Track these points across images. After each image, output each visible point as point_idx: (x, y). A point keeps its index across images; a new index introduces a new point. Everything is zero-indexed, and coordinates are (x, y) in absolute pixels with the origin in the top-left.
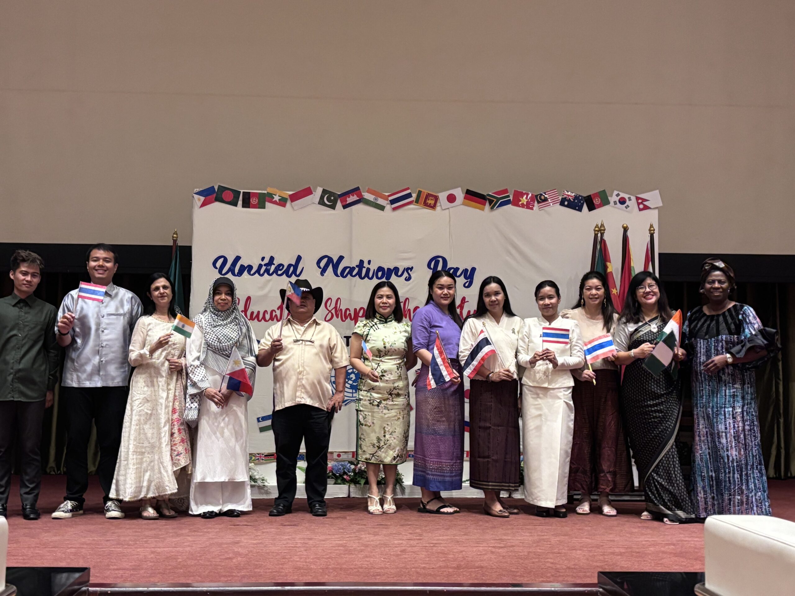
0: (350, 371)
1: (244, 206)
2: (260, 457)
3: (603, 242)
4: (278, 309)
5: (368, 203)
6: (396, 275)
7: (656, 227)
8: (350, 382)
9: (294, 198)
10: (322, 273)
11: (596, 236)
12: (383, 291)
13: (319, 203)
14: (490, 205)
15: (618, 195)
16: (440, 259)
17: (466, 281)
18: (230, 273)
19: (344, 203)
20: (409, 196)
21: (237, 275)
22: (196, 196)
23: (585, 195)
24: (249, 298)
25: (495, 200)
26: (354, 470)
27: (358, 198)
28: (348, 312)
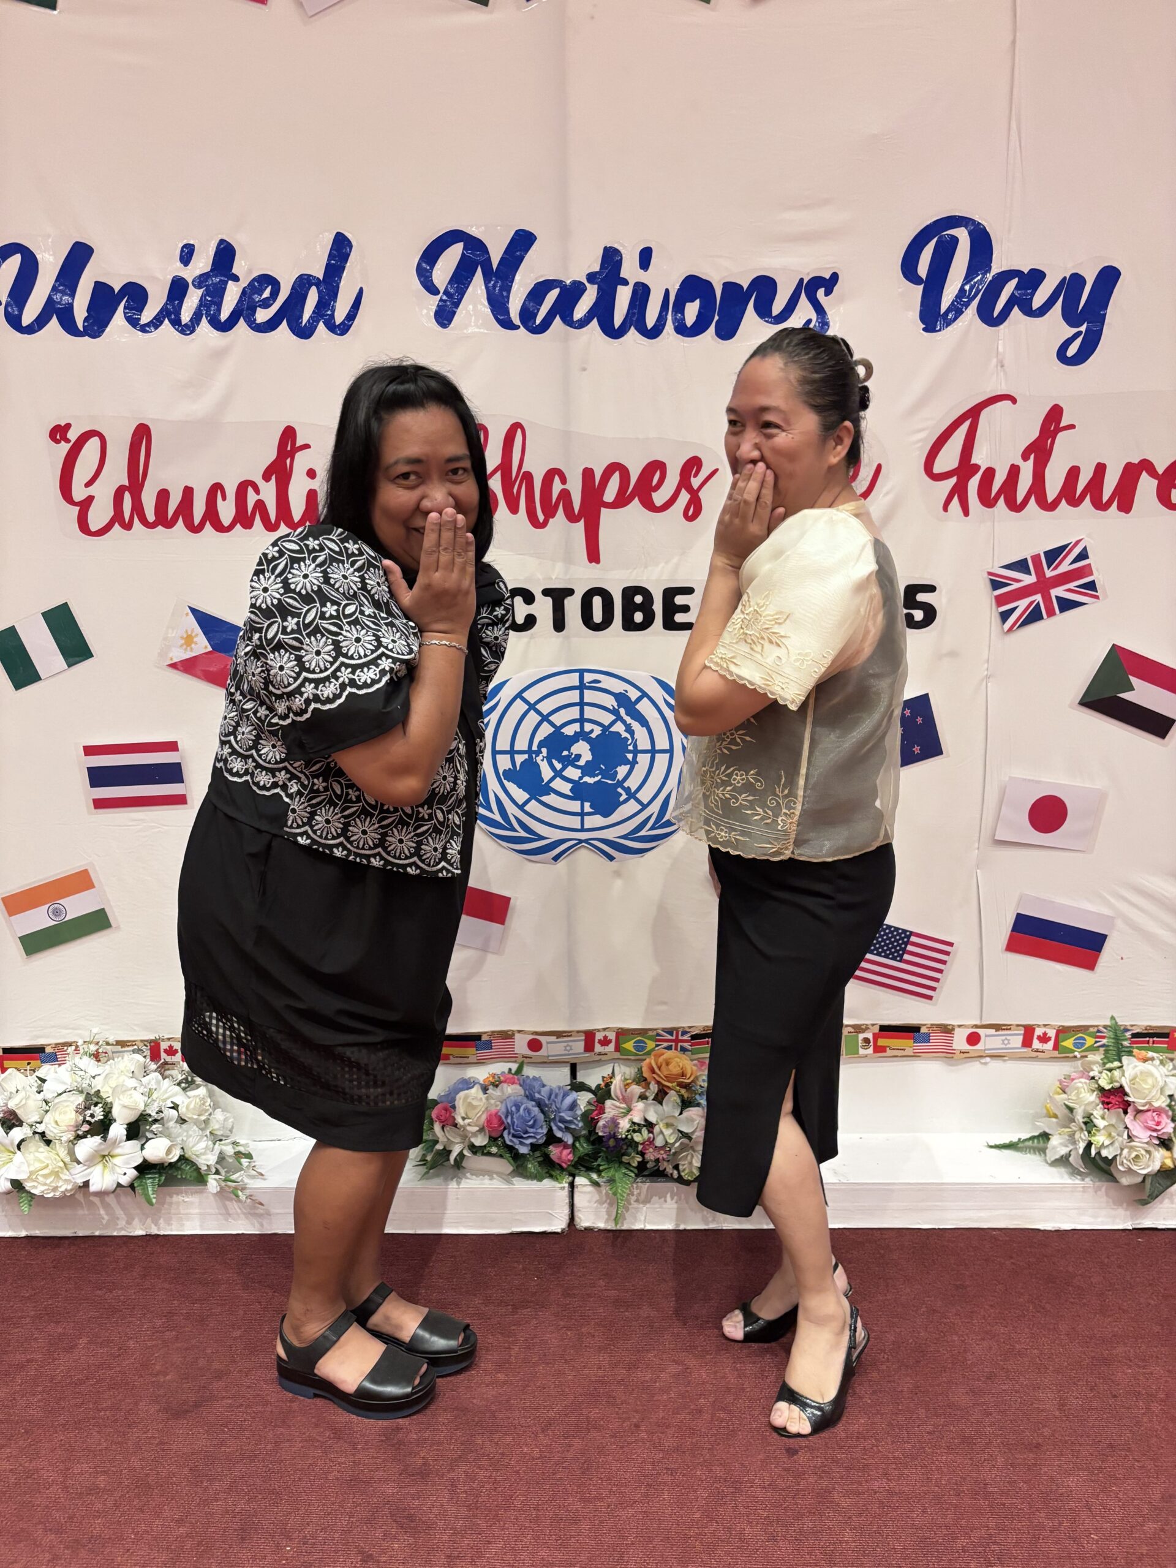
4: (266, 477)
6: (763, 311)
10: (444, 316)
16: (962, 235)
17: (1075, 330)
21: (86, 334)
24: (142, 434)
28: (557, 487)
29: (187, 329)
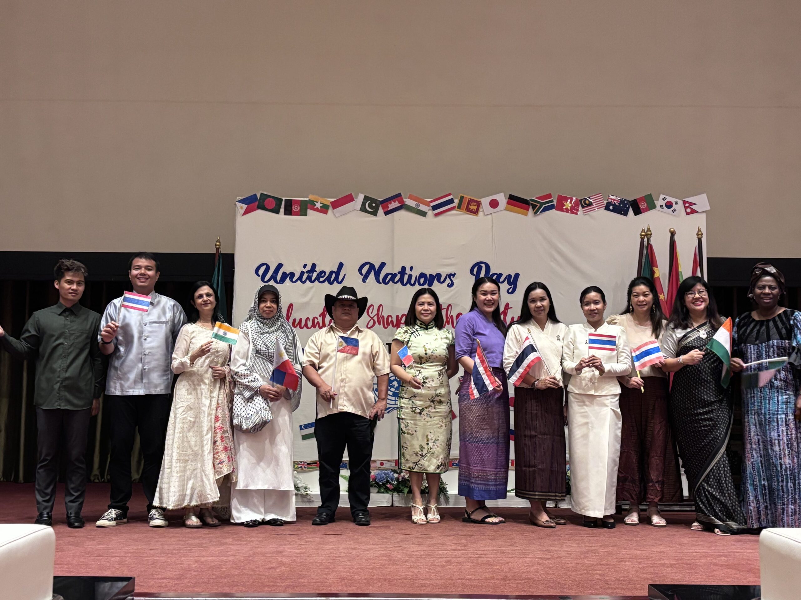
0: (392, 378)
1: (285, 214)
2: (303, 465)
3: (650, 247)
4: (320, 316)
5: (409, 209)
6: (439, 281)
7: (704, 231)
8: (393, 390)
9: (336, 205)
10: (364, 281)
11: (642, 240)
12: (424, 298)
13: (361, 210)
14: (533, 210)
15: (664, 199)
16: (483, 265)
17: (510, 287)
18: (272, 280)
19: (386, 210)
20: (451, 201)
21: (280, 283)
22: (239, 204)
23: (631, 199)
24: (291, 306)
25: (539, 205)
26: (397, 479)
27: (400, 205)
28: (390, 319)
29: (304, 282)
